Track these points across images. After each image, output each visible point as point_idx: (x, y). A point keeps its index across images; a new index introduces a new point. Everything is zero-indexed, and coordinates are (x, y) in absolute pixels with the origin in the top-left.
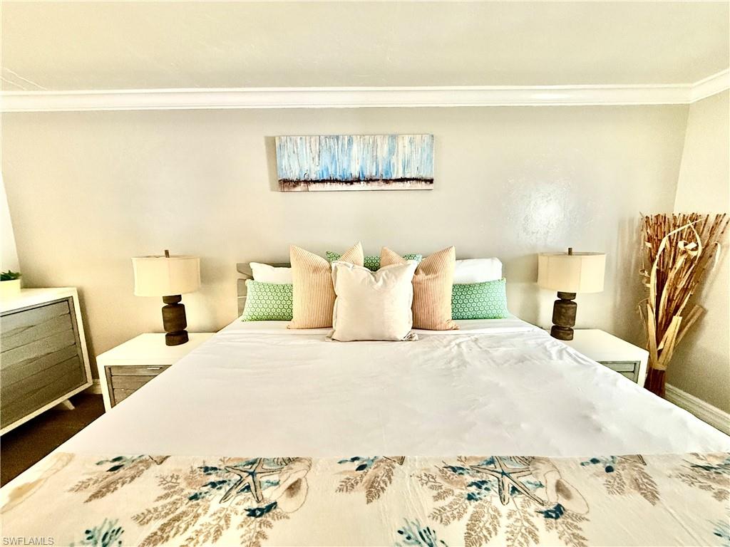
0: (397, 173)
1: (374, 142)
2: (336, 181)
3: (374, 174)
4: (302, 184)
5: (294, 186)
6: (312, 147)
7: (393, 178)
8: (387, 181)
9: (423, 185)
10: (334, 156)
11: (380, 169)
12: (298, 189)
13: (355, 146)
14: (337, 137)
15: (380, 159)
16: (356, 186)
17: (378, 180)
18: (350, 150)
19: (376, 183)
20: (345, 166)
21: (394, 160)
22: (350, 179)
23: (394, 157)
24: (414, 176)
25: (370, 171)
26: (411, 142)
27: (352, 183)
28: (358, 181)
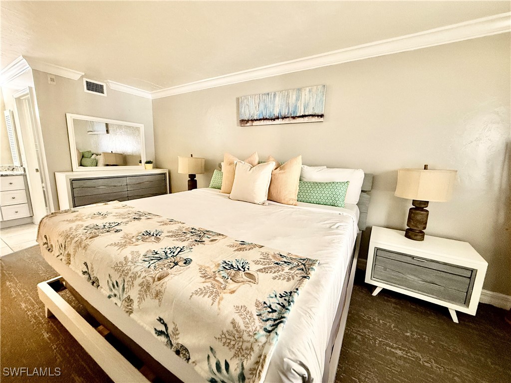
0: (300, 112)
1: (287, 95)
2: (266, 119)
3: (287, 114)
4: (250, 122)
5: (246, 123)
6: (256, 101)
7: (298, 115)
8: (294, 118)
9: (316, 119)
10: (266, 105)
11: (290, 111)
12: (248, 124)
13: (277, 98)
14: (268, 94)
15: (290, 104)
16: (277, 122)
17: (288, 117)
18: (274, 100)
19: (288, 119)
20: (271, 110)
21: (299, 104)
22: (273, 118)
23: (299, 102)
24: (310, 113)
25: (285, 112)
26: (310, 91)
27: (274, 120)
28: (278, 118)
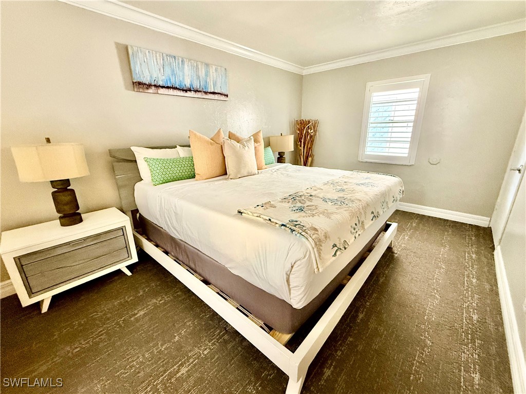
0: (211, 88)
1: (197, 66)
2: (176, 88)
3: (198, 87)
4: (153, 88)
5: (147, 88)
6: (158, 60)
7: (209, 91)
8: (206, 93)
9: (223, 98)
10: (173, 71)
11: (202, 84)
12: (150, 91)
13: (186, 66)
14: (175, 57)
15: (201, 78)
16: (189, 94)
17: (201, 91)
18: (183, 68)
19: (200, 93)
20: (181, 79)
21: (208, 80)
22: (185, 89)
23: (208, 78)
24: (219, 92)
25: (196, 85)
26: (216, 70)
27: (186, 91)
28: (190, 90)
